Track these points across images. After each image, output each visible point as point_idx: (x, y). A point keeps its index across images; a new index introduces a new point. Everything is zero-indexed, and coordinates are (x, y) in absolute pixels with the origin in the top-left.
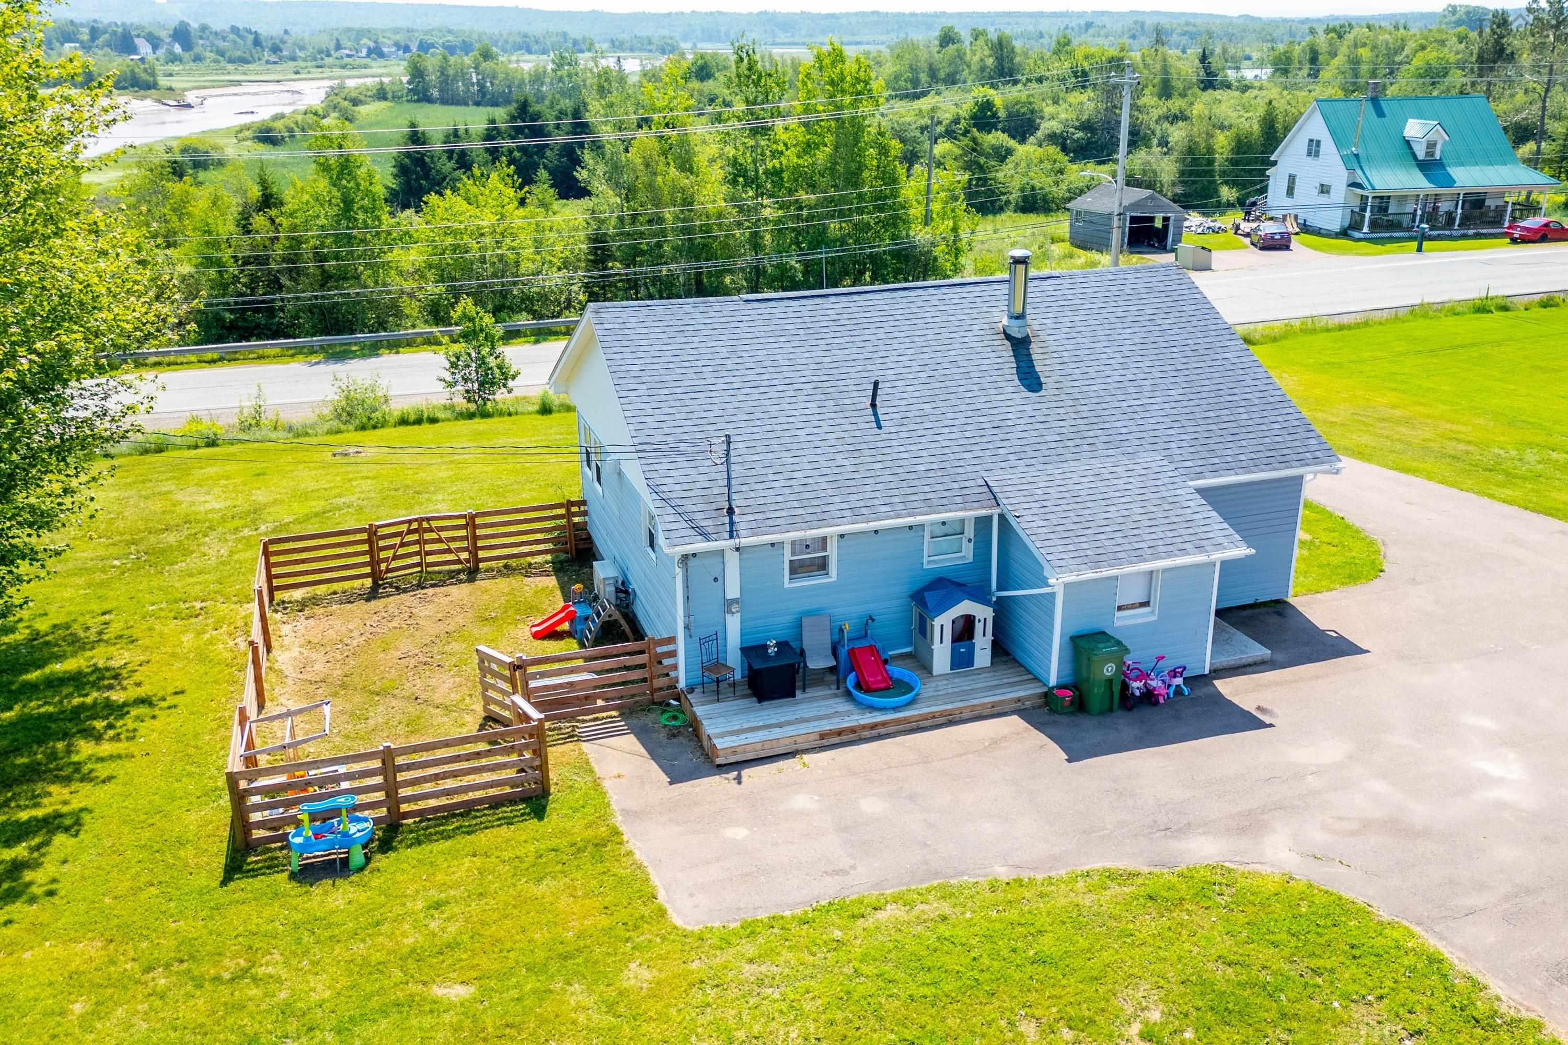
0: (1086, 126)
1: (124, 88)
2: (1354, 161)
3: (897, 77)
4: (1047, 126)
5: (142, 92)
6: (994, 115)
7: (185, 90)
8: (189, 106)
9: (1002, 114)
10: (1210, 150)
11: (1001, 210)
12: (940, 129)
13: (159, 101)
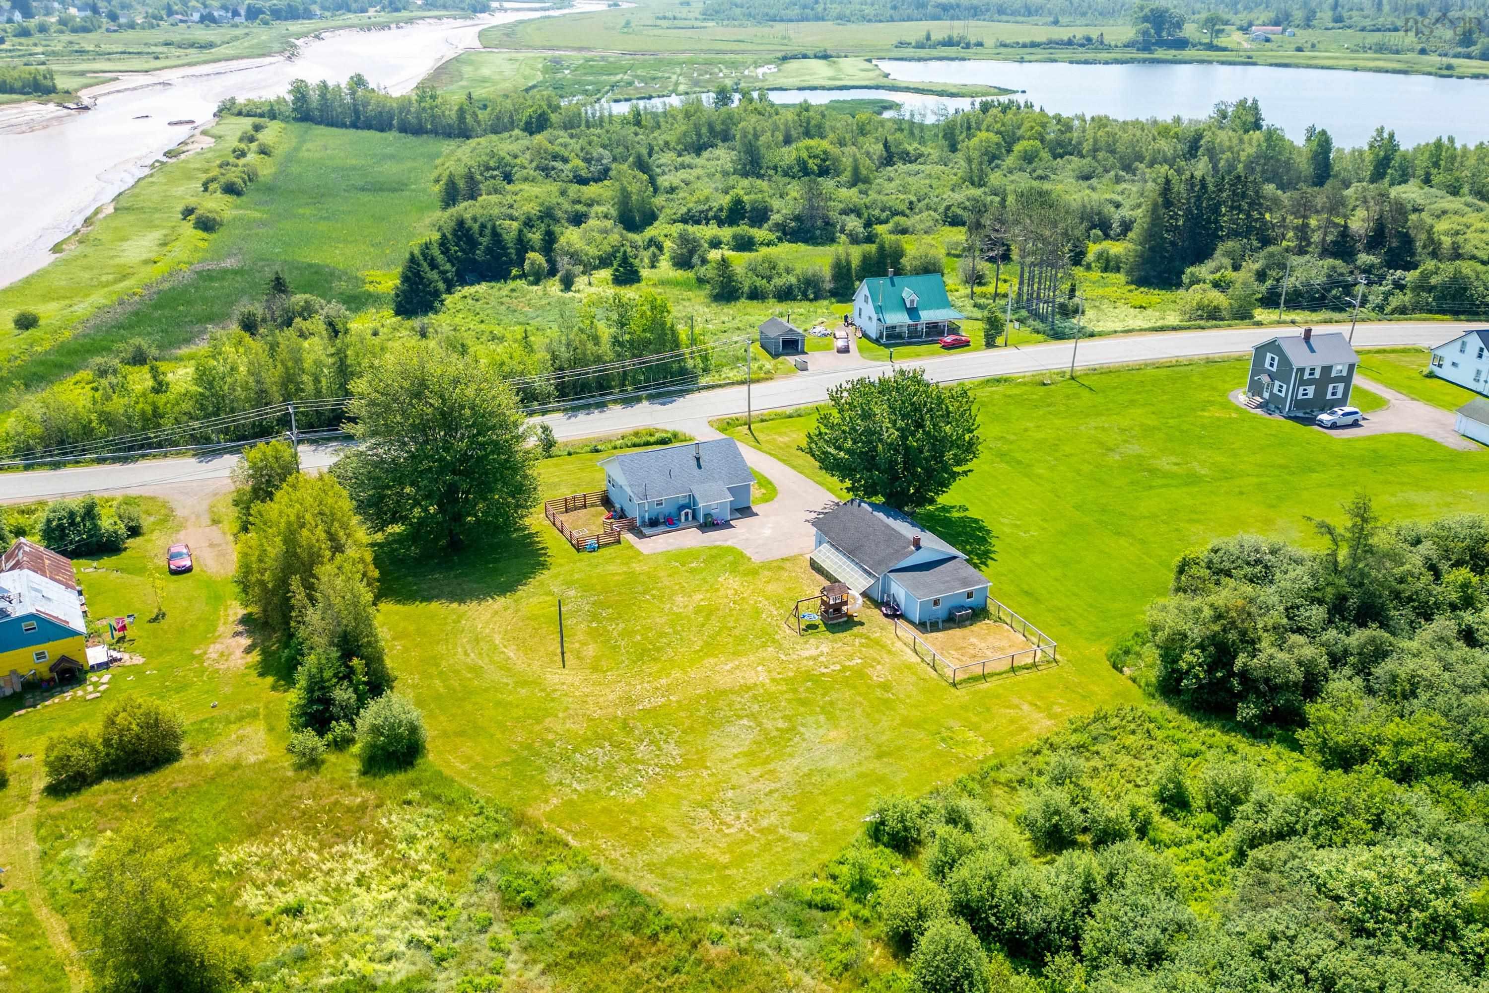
0: (797, 218)
1: (29, 93)
2: (879, 309)
3: (685, 134)
4: (776, 218)
5: (45, 97)
6: (743, 208)
7: (77, 90)
8: (86, 108)
9: (748, 207)
10: (849, 263)
11: (737, 299)
12: (711, 214)
13: (60, 105)
